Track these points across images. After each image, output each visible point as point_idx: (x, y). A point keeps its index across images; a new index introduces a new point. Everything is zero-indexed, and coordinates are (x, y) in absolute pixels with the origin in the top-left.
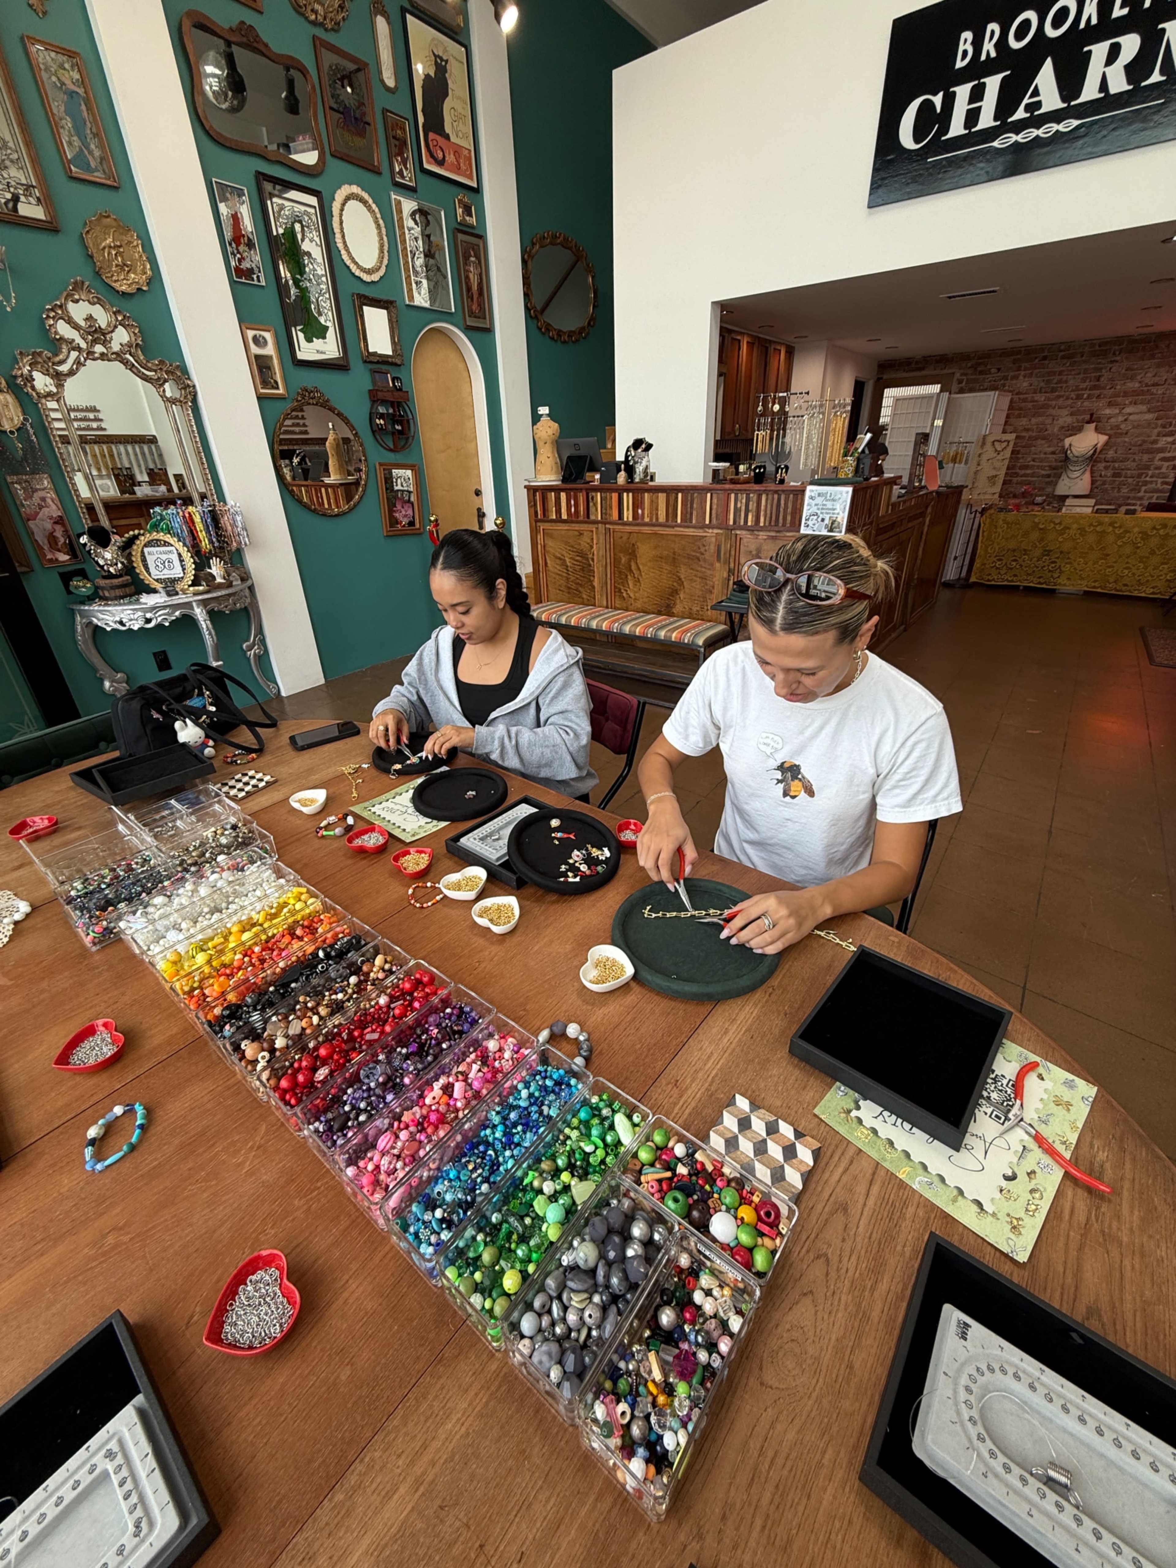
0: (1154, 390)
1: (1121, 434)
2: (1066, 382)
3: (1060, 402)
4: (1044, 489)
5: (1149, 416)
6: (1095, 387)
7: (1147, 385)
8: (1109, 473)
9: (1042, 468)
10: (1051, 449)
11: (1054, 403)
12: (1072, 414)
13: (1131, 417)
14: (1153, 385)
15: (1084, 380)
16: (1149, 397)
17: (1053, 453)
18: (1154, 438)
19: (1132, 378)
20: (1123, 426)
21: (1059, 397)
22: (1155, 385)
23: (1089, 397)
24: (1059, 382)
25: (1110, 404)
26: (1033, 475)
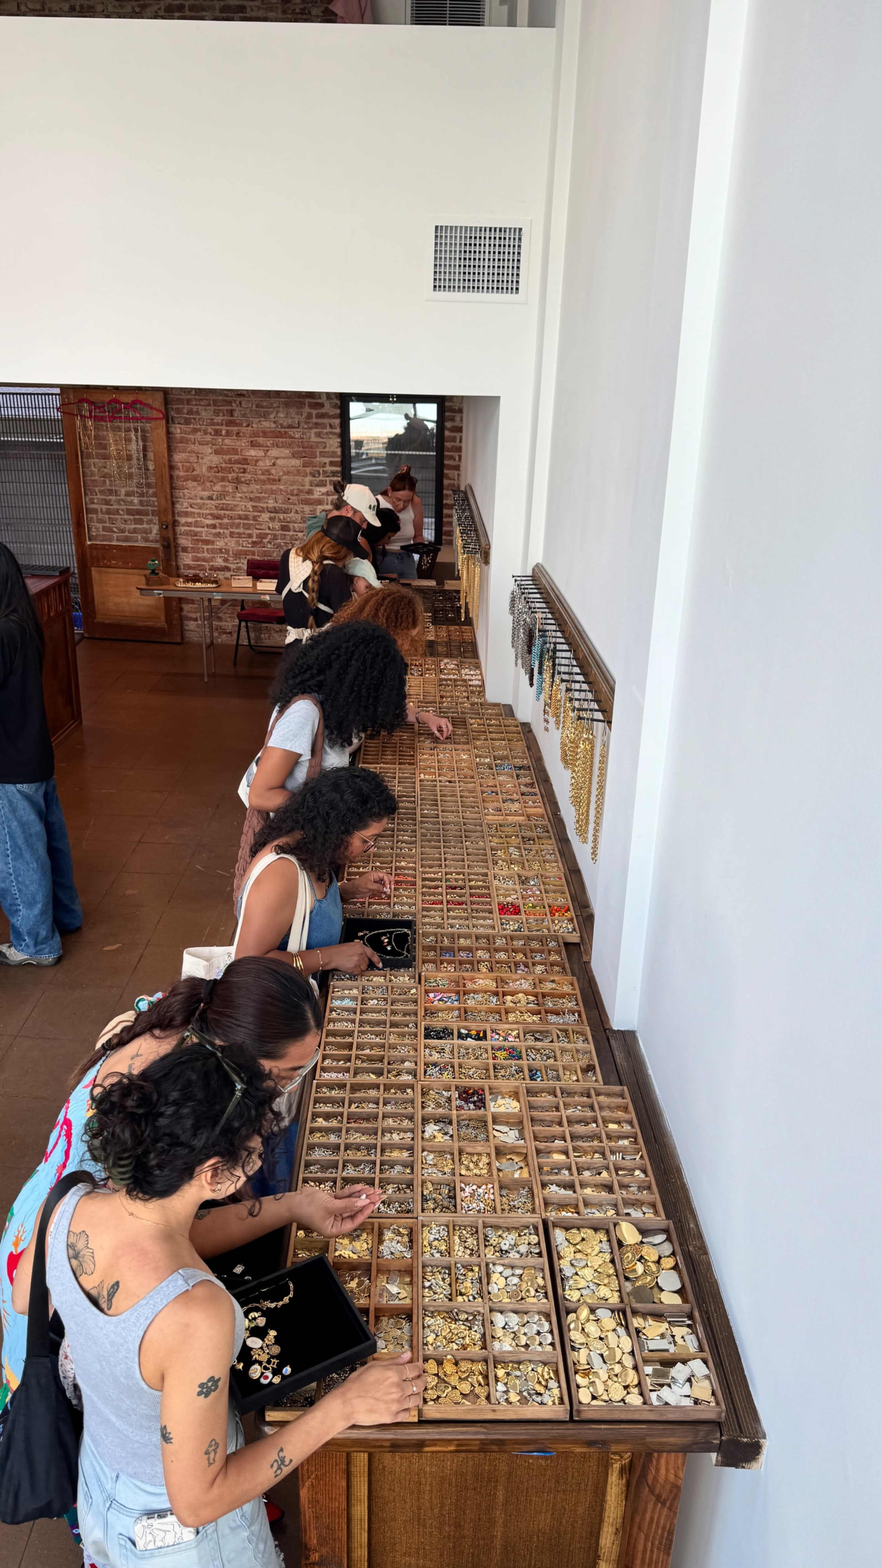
0: (291, 432)
1: (274, 480)
2: (198, 413)
3: (199, 436)
4: (213, 543)
5: (296, 462)
6: (230, 423)
7: (283, 427)
8: (277, 525)
9: (205, 516)
10: (206, 494)
11: (191, 437)
12: (217, 452)
13: (279, 462)
14: (289, 427)
15: (216, 413)
16: (288, 440)
17: (210, 498)
18: (307, 487)
19: (265, 416)
20: (273, 472)
21: (195, 431)
22: (290, 427)
23: (228, 434)
24: (190, 412)
25: (253, 445)
26: (196, 524)
